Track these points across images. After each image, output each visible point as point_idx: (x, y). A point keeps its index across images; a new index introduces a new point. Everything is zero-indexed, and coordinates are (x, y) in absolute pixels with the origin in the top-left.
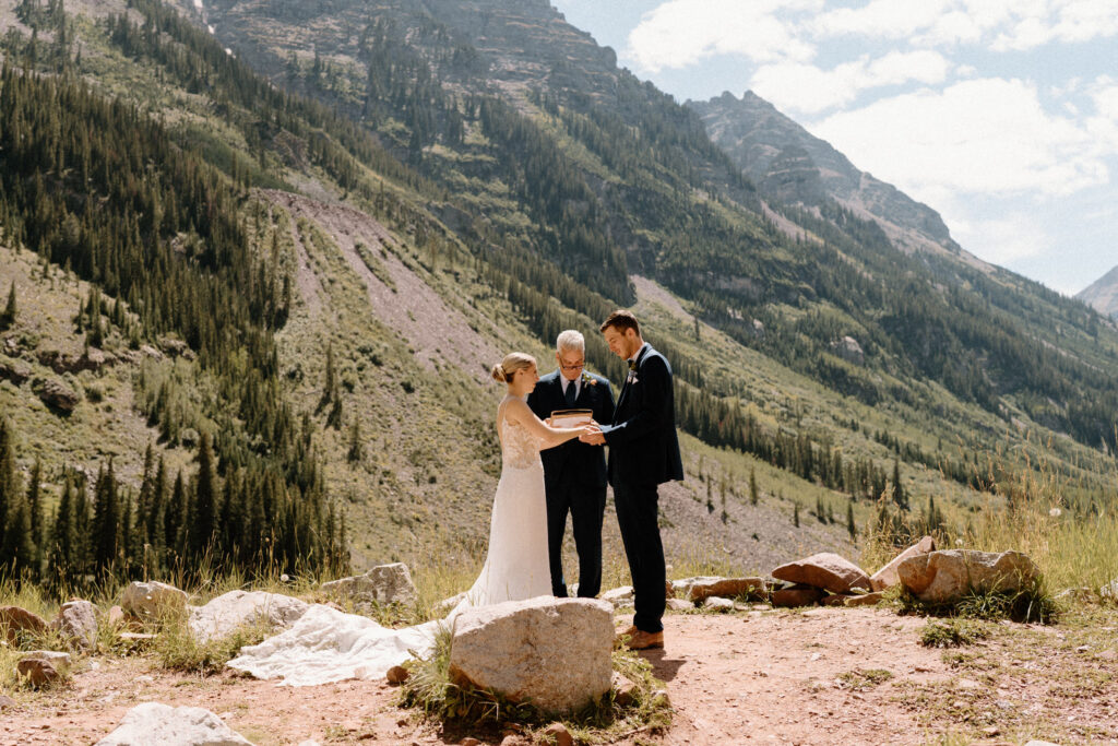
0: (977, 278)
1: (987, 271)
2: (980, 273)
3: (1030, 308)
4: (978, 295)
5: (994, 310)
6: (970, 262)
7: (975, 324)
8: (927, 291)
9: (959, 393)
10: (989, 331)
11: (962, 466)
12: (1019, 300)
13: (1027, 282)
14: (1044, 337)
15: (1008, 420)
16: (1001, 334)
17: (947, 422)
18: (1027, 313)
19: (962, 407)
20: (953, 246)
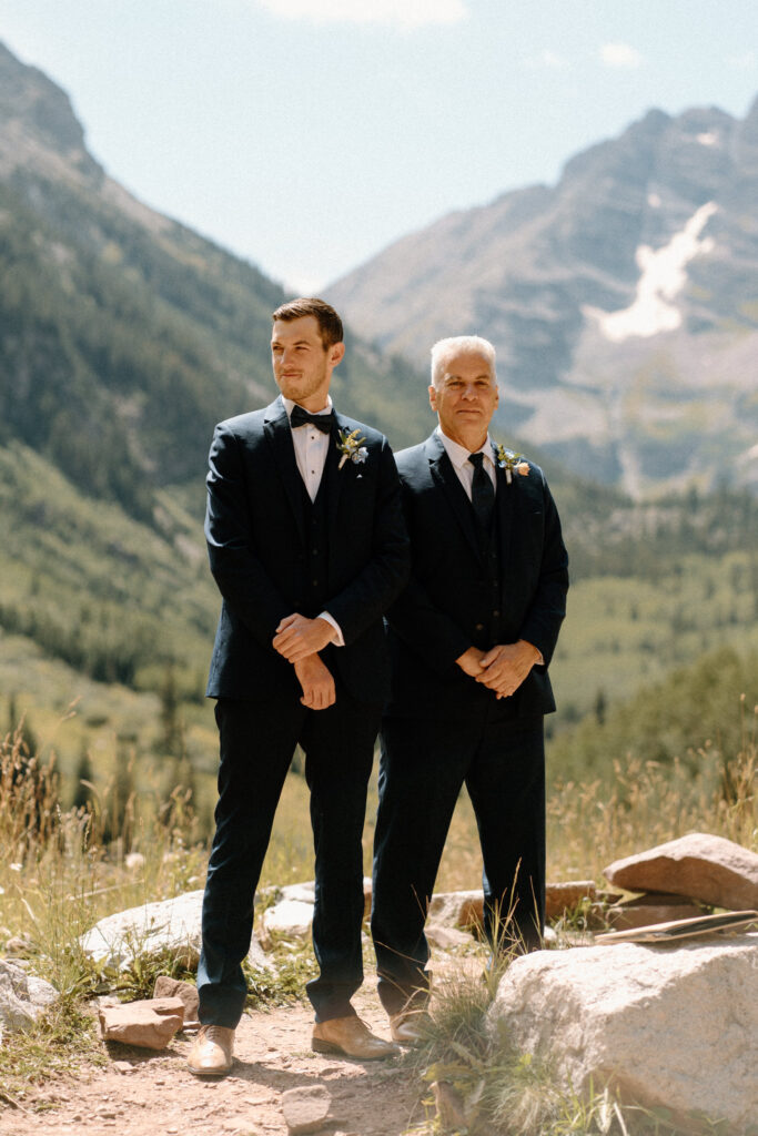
0: (133, 236)
1: (154, 227)
2: (140, 232)
3: (230, 312)
4: (133, 275)
5: (163, 312)
6: (122, 202)
7: (121, 334)
8: (31, 259)
9: (79, 475)
10: (147, 352)
11: (77, 633)
12: (211, 294)
13: (228, 258)
14: (252, 374)
15: (169, 539)
16: (171, 361)
17: (51, 540)
18: (223, 321)
19: (85, 510)
20: (90, 167)
